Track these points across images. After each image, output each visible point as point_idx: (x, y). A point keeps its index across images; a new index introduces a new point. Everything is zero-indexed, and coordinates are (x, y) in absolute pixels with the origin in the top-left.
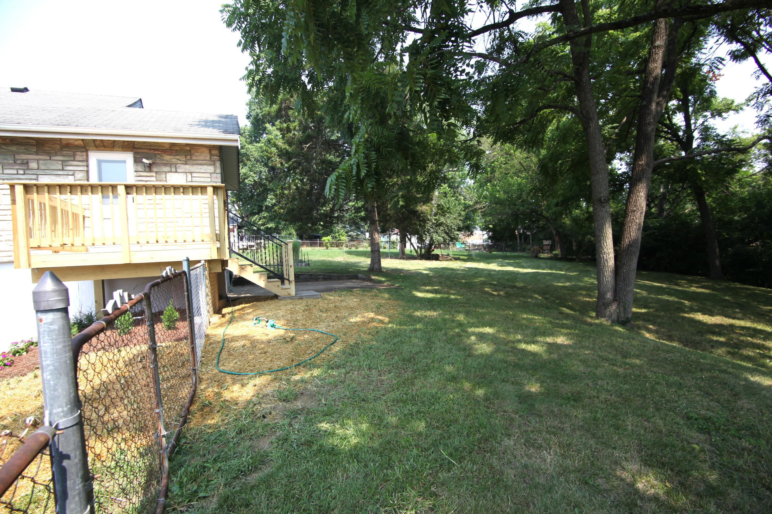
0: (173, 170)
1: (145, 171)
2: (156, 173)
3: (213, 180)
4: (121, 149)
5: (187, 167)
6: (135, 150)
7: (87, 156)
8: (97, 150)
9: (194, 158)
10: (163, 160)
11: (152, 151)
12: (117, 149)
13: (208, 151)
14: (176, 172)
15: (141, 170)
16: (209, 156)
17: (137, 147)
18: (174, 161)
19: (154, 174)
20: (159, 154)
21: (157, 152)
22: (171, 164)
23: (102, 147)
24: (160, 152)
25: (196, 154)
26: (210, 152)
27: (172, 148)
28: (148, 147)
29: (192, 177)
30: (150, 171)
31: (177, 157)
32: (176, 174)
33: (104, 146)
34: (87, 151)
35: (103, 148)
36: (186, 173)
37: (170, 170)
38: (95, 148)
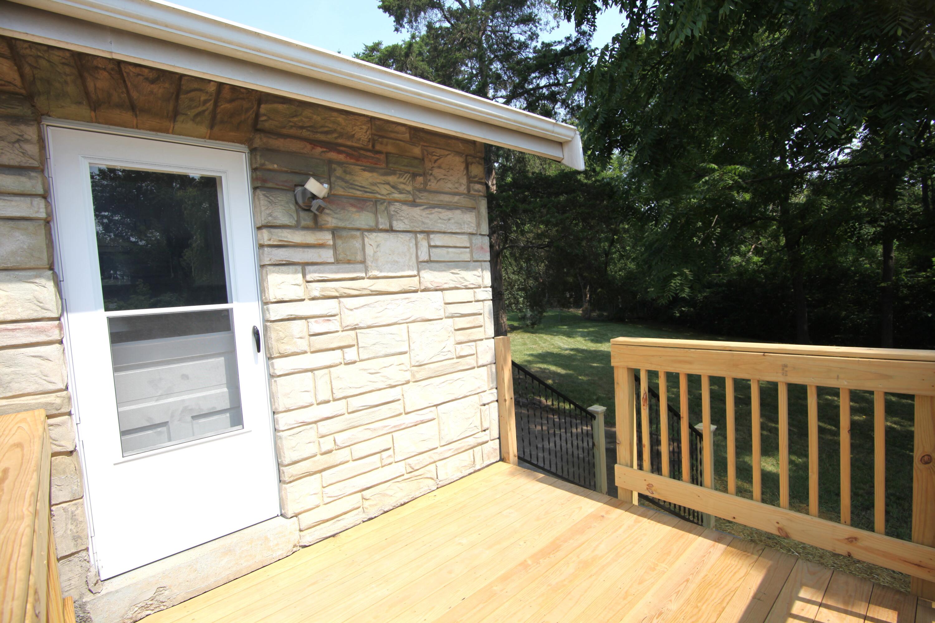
0: (383, 223)
1: (297, 227)
2: (335, 231)
3: (476, 257)
4: (203, 129)
5: (416, 212)
6: (258, 142)
7: (42, 142)
8: (96, 121)
9: (433, 185)
10: (352, 185)
11: (319, 150)
12: (190, 125)
13: (463, 167)
14: (391, 230)
15: (284, 219)
16: (464, 181)
17: (267, 125)
18: (384, 190)
19: (327, 237)
20: (340, 164)
21: (333, 155)
22: (376, 202)
23: (120, 106)
24: (342, 157)
25: (436, 172)
26: (467, 168)
27: (378, 147)
28: (305, 133)
29: (430, 246)
30: (317, 226)
31: (392, 179)
32: (391, 236)
33: (133, 107)
34: (39, 123)
35: (128, 116)
36: (415, 232)
37: (372, 224)
38: (85, 111)
